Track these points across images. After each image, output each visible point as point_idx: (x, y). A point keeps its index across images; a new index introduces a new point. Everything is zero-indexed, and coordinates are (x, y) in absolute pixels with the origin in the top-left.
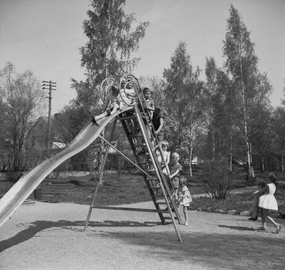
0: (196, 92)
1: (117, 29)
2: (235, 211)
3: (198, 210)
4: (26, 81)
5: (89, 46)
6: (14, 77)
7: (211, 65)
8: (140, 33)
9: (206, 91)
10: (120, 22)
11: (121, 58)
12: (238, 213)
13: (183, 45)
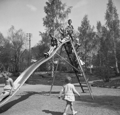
0: (93, 36)
1: (59, 10)
2: (114, 87)
3: (97, 87)
4: (20, 34)
5: (47, 17)
6: (15, 32)
7: (99, 25)
8: (68, 11)
9: (97, 36)
10: (60, 7)
11: (60, 22)
12: (115, 88)
13: (87, 16)
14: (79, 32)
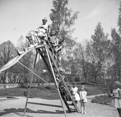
0: (107, 45)
1: (65, 16)
5: (53, 25)
6: (24, 42)
8: (75, 17)
9: (112, 44)
10: (66, 13)
11: (66, 29)
13: (100, 23)
14: (93, 41)
